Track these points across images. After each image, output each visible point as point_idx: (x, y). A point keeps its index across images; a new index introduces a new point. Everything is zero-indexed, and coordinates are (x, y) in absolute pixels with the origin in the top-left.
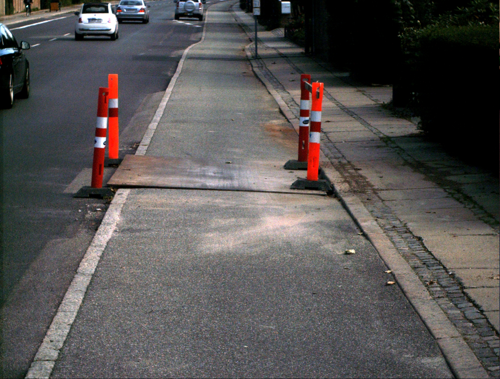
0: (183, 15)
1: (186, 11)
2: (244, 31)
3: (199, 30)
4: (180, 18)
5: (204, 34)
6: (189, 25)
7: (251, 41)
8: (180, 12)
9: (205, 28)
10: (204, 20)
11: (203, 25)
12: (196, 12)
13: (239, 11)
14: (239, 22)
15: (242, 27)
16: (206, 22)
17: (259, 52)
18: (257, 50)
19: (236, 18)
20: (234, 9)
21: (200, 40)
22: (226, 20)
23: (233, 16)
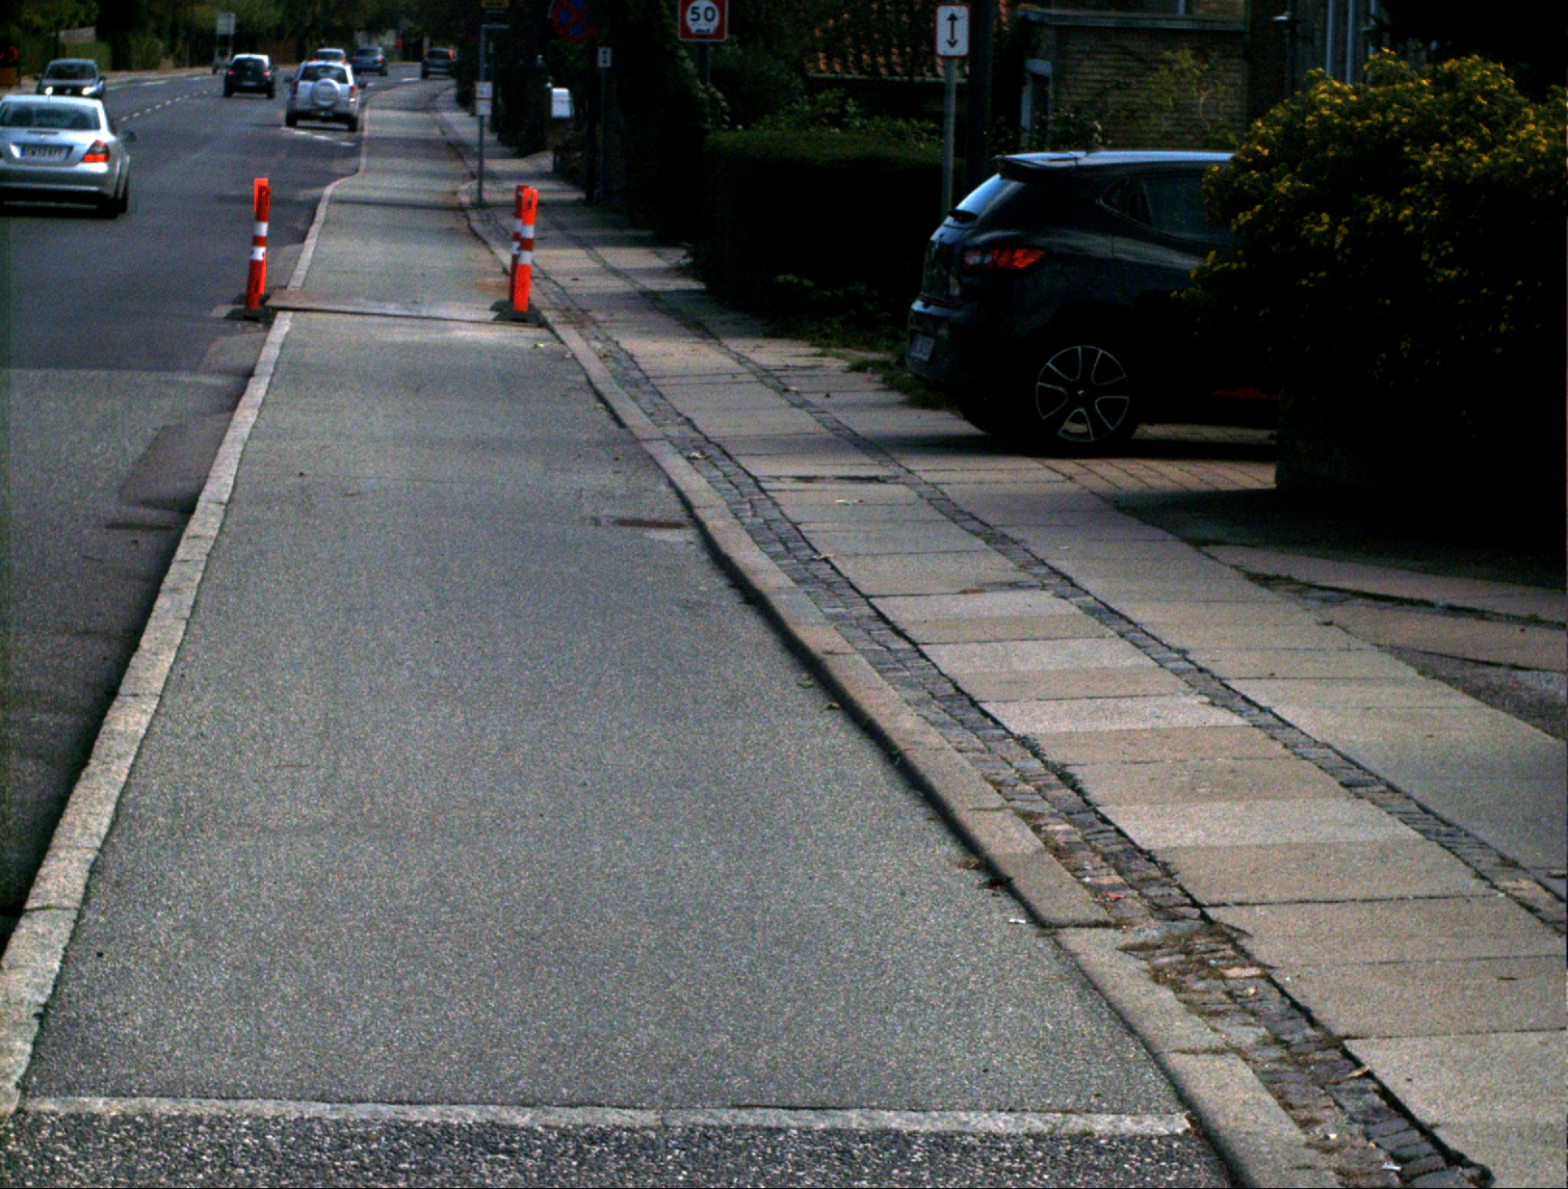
0: (306, 115)
1: (316, 105)
2: (460, 157)
3: (352, 152)
5: (363, 161)
6: (326, 142)
7: (473, 176)
8: (300, 107)
9: (364, 149)
10: (362, 129)
11: (359, 141)
12: (340, 109)
13: (448, 109)
14: (450, 137)
15: (455, 149)
16: (366, 133)
17: (486, 196)
18: (480, 191)
19: (444, 126)
20: (438, 105)
21: (357, 171)
22: (416, 132)
23: (435, 123)
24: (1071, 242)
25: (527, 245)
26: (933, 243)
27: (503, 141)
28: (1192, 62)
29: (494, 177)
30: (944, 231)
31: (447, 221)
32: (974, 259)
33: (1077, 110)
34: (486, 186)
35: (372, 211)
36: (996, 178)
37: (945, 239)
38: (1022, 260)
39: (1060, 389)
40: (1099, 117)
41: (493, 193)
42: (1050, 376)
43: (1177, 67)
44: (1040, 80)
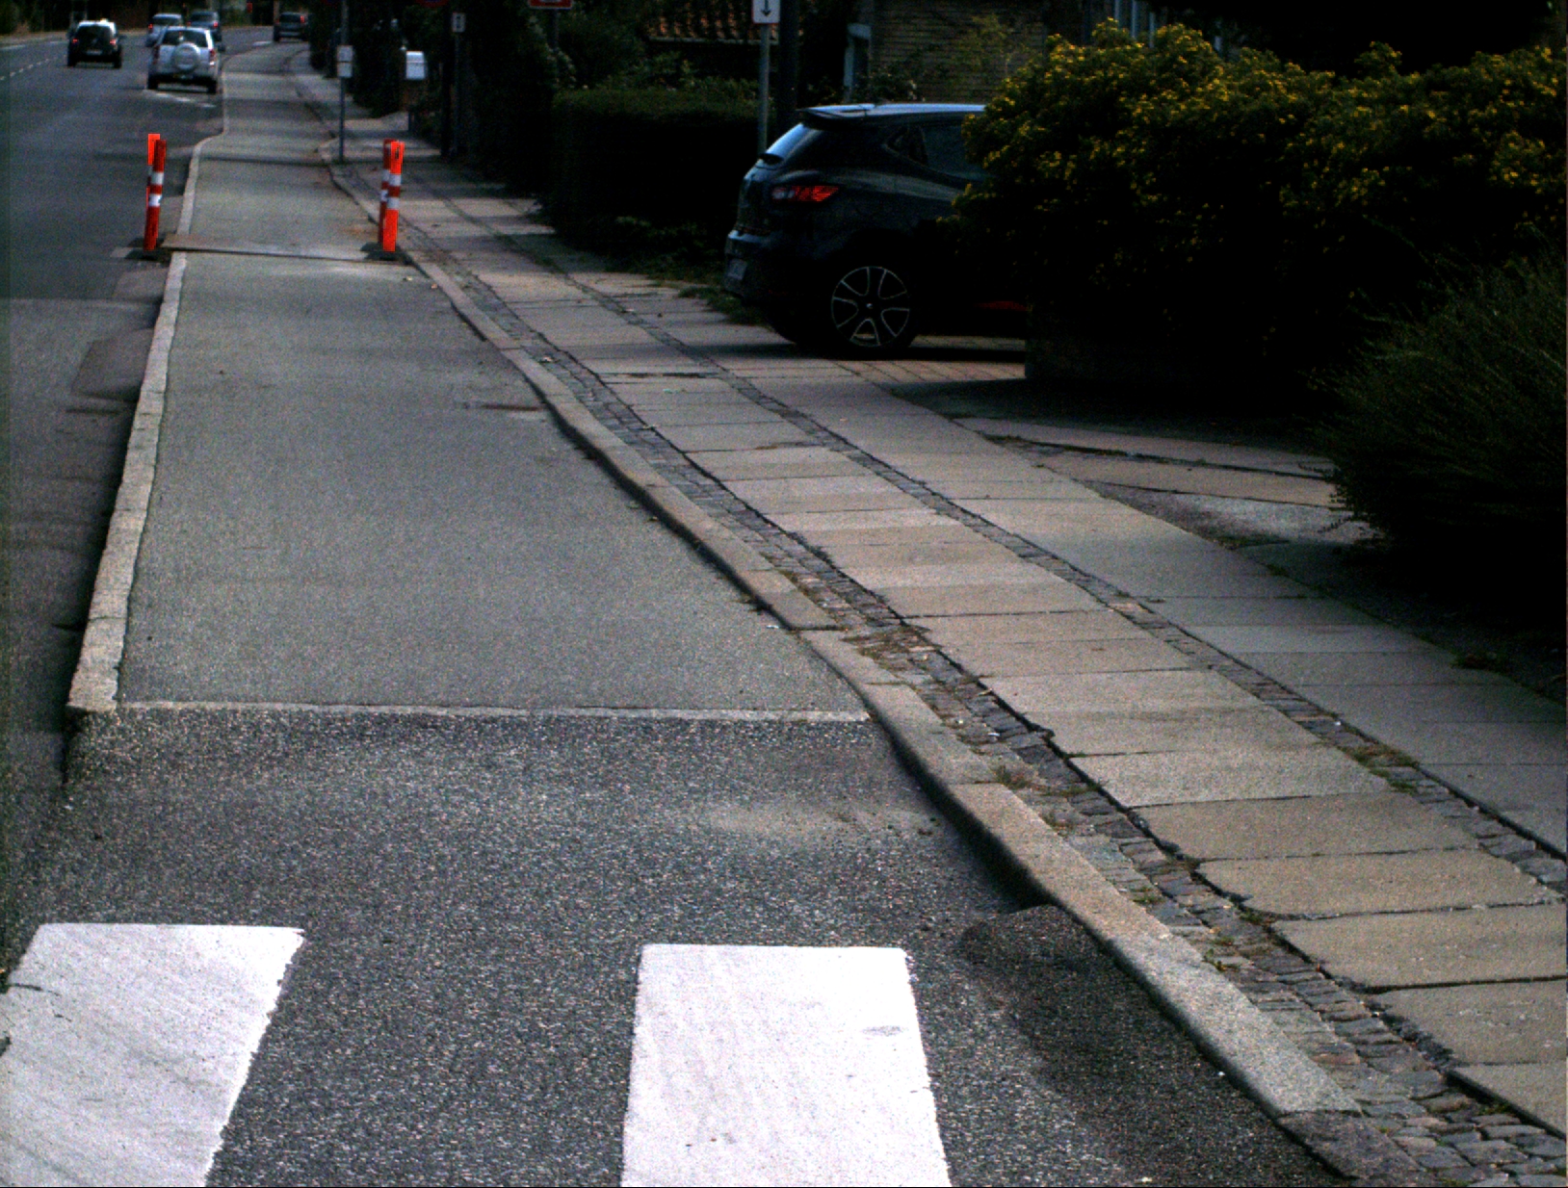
0: (168, 78)
1: (175, 67)
2: (318, 118)
3: (214, 114)
4: (162, 86)
5: (227, 122)
6: (187, 104)
7: (333, 136)
8: (161, 70)
9: (225, 110)
10: (221, 92)
11: (220, 103)
12: (200, 72)
13: (301, 72)
14: (307, 98)
15: (314, 110)
16: (224, 96)
17: (348, 154)
18: (342, 148)
19: (300, 89)
20: (292, 68)
21: (221, 131)
22: (275, 95)
23: (290, 85)
24: (864, 180)
25: (394, 192)
26: (746, 182)
27: (357, 102)
28: (998, 26)
29: (354, 136)
30: (755, 172)
31: (314, 176)
32: (779, 195)
33: (893, 70)
34: (347, 144)
35: (243, 167)
36: (799, 127)
37: (757, 178)
38: (819, 195)
39: (851, 302)
40: (914, 76)
41: (352, 151)
42: (842, 292)
43: (984, 31)
44: (860, 43)
